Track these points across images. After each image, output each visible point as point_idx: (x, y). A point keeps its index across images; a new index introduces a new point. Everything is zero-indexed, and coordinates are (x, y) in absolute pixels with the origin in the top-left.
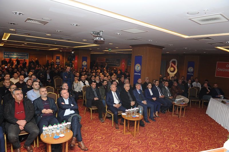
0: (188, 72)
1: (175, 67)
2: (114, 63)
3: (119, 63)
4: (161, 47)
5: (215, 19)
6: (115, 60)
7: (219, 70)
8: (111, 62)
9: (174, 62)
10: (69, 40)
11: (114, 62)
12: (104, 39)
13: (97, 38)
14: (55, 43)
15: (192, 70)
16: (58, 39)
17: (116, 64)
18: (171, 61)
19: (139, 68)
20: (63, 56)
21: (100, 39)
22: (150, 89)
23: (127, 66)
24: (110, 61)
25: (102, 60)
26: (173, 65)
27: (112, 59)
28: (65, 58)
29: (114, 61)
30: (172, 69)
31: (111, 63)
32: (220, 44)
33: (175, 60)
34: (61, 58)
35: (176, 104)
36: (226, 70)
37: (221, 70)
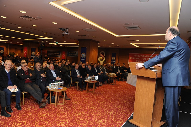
0: (112, 60)
1: (103, 57)
2: (55, 54)
3: (60, 55)
6: (56, 52)
7: (130, 58)
15: (114, 59)
17: (57, 55)
18: (101, 53)
19: (84, 56)
20: (7, 47)
22: (95, 67)
23: (67, 57)
24: (51, 52)
25: (44, 52)
26: (102, 55)
27: (53, 51)
28: (9, 49)
30: (101, 58)
31: (52, 54)
33: (103, 52)
34: (5, 49)
36: (135, 58)
37: (132, 58)
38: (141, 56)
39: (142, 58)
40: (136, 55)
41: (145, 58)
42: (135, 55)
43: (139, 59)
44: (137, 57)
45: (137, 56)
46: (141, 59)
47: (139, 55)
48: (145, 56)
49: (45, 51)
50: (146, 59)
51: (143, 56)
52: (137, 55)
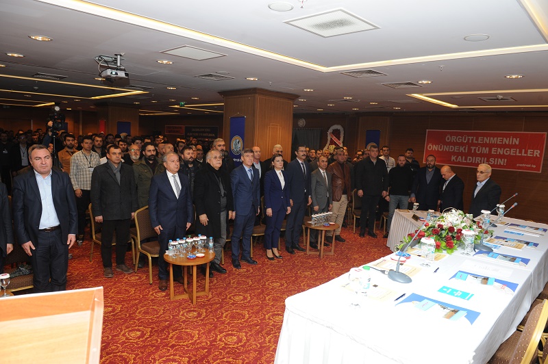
1: (339, 143)
4: (292, 97)
5: (341, 23)
6: (206, 130)
7: (430, 147)
8: (197, 134)
9: (336, 133)
10: (61, 79)
11: (205, 135)
12: (126, 74)
13: (109, 72)
14: (36, 88)
16: (33, 77)
18: (330, 131)
19: (240, 146)
21: (116, 74)
24: (194, 132)
25: (177, 132)
26: (334, 139)
27: (200, 128)
29: (204, 132)
32: (406, 86)
33: (339, 127)
35: (313, 226)
36: (446, 148)
37: (435, 147)
38: (471, 138)
39: (473, 148)
40: (452, 134)
41: (485, 145)
42: (449, 136)
43: (462, 149)
44: (454, 144)
45: (454, 139)
46: (470, 150)
47: (462, 134)
48: (487, 140)
49: (181, 128)
50: (490, 151)
51: (477, 140)
52: (457, 134)
